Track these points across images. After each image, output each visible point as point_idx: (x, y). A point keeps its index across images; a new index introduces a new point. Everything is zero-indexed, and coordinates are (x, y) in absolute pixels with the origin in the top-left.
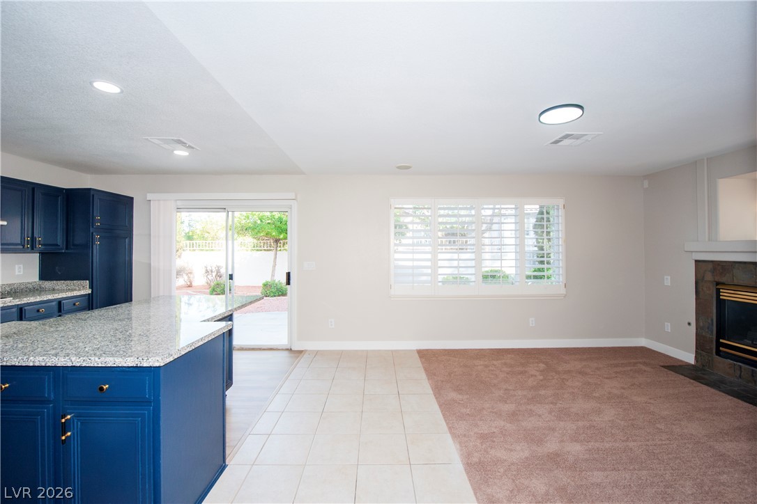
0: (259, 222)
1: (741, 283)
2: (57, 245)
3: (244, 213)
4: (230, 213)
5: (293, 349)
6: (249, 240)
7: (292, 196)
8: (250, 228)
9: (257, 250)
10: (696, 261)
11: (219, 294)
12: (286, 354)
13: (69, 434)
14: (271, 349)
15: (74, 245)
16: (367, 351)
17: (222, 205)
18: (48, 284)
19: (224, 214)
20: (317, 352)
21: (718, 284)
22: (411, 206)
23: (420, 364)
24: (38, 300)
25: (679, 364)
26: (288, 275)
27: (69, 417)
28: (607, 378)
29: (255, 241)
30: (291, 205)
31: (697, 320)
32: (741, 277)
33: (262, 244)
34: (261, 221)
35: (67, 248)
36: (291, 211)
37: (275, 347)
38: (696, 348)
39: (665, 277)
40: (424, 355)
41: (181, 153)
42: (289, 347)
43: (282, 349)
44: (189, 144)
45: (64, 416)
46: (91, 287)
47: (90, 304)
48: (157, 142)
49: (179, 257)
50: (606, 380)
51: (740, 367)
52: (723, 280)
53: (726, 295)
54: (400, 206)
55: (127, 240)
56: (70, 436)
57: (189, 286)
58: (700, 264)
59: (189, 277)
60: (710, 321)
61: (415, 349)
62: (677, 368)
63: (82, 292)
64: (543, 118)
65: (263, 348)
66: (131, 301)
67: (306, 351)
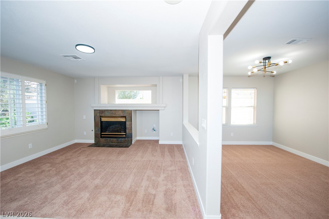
1: (107, 116)
10: (94, 110)
21: (101, 116)
25: (91, 144)
28: (78, 157)
31: (95, 129)
32: (107, 114)
38: (95, 138)
39: (84, 116)
50: (78, 158)
51: (107, 139)
52: (102, 115)
53: (104, 119)
58: (96, 111)
60: (99, 128)
62: (91, 146)
64: (78, 47)
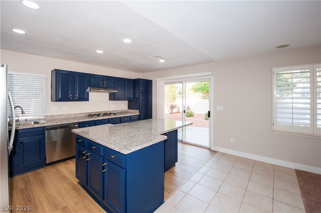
0: (203, 86)
2: (131, 98)
3: (197, 83)
4: (184, 84)
5: (211, 149)
6: (200, 94)
7: (210, 73)
8: (199, 89)
9: (204, 99)
11: (188, 117)
12: (208, 151)
13: (105, 170)
14: (201, 147)
15: (136, 98)
16: (255, 161)
17: (180, 80)
18: (130, 110)
19: (181, 84)
20: (224, 154)
22: (299, 71)
23: (297, 182)
24: (124, 116)
26: (209, 112)
27: (105, 164)
29: (203, 94)
30: (210, 78)
33: (206, 96)
34: (205, 86)
35: (134, 99)
36: (210, 81)
37: (203, 146)
40: (300, 174)
41: (162, 61)
42: (209, 148)
43: (206, 148)
44: (162, 56)
45: (104, 164)
46: (140, 112)
47: (139, 118)
48: (153, 58)
49: (175, 101)
54: (281, 72)
55: (150, 96)
56: (105, 171)
57: (178, 113)
59: (178, 109)
61: (294, 168)
63: (137, 114)
65: (198, 145)
66: (152, 118)
67: (218, 152)
